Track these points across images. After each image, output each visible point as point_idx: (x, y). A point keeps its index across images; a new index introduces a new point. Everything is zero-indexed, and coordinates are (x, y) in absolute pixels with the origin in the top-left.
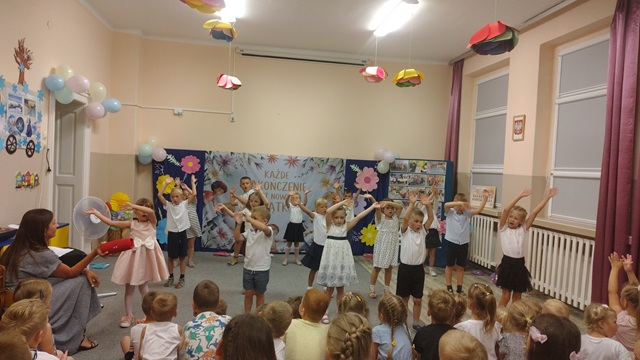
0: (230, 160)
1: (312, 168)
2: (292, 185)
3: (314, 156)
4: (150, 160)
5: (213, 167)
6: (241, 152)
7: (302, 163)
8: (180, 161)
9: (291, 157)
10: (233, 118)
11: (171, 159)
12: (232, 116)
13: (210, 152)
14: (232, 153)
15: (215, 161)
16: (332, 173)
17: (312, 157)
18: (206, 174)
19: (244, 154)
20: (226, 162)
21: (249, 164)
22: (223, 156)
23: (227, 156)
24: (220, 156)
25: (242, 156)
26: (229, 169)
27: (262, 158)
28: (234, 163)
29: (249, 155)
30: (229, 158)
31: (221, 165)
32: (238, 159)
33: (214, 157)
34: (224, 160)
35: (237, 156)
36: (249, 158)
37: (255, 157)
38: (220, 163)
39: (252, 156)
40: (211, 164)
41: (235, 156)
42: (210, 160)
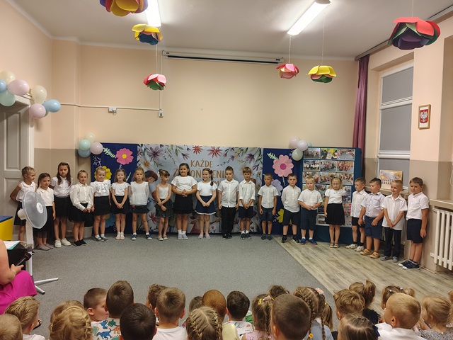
0: (159, 152)
1: (233, 157)
2: (215, 173)
3: (235, 146)
6: (169, 144)
9: (214, 148)
10: (161, 114)
11: (108, 151)
12: (161, 112)
13: (142, 145)
14: (161, 145)
15: (146, 153)
16: (251, 161)
17: (232, 147)
18: (138, 165)
19: (172, 146)
20: (156, 153)
21: (177, 154)
22: (154, 148)
23: (157, 148)
24: (151, 148)
25: (170, 148)
26: (158, 160)
27: (188, 149)
28: (163, 154)
29: (177, 146)
30: (158, 150)
31: (152, 156)
32: (167, 151)
33: (145, 149)
34: (154, 152)
35: (166, 148)
36: (176, 150)
37: (182, 149)
38: (150, 155)
39: (179, 147)
40: (143, 155)
41: (164, 148)
42: (142, 152)
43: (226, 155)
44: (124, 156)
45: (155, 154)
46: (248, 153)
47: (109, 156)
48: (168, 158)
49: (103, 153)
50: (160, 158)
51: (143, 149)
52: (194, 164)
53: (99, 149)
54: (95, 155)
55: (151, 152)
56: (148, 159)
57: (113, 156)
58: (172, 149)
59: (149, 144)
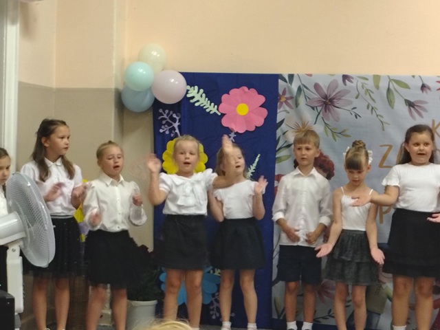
0: (340, 95)
4: (147, 102)
5: (299, 115)
6: (369, 72)
8: (217, 102)
11: (198, 97)
13: (291, 77)
14: (345, 77)
15: (302, 100)
18: (279, 132)
19: (377, 78)
20: (331, 101)
21: (390, 102)
22: (324, 84)
23: (333, 85)
24: (317, 86)
25: (370, 84)
26: (337, 120)
27: (423, 87)
28: (350, 103)
29: (391, 80)
30: (337, 90)
31: (319, 109)
32: (362, 92)
33: (299, 89)
34: (326, 97)
35: (360, 85)
36: (389, 90)
37: (406, 86)
38: (315, 104)
39: (397, 82)
40: (294, 106)
41: (354, 85)
42: (291, 98)
44: (243, 109)
45: (327, 102)
47: (201, 109)
48: (365, 114)
49: (186, 99)
50: (342, 113)
51: (294, 87)
53: (174, 88)
54: (165, 106)
55: (316, 96)
56: (309, 115)
57: (212, 109)
58: (377, 87)
59: (310, 75)
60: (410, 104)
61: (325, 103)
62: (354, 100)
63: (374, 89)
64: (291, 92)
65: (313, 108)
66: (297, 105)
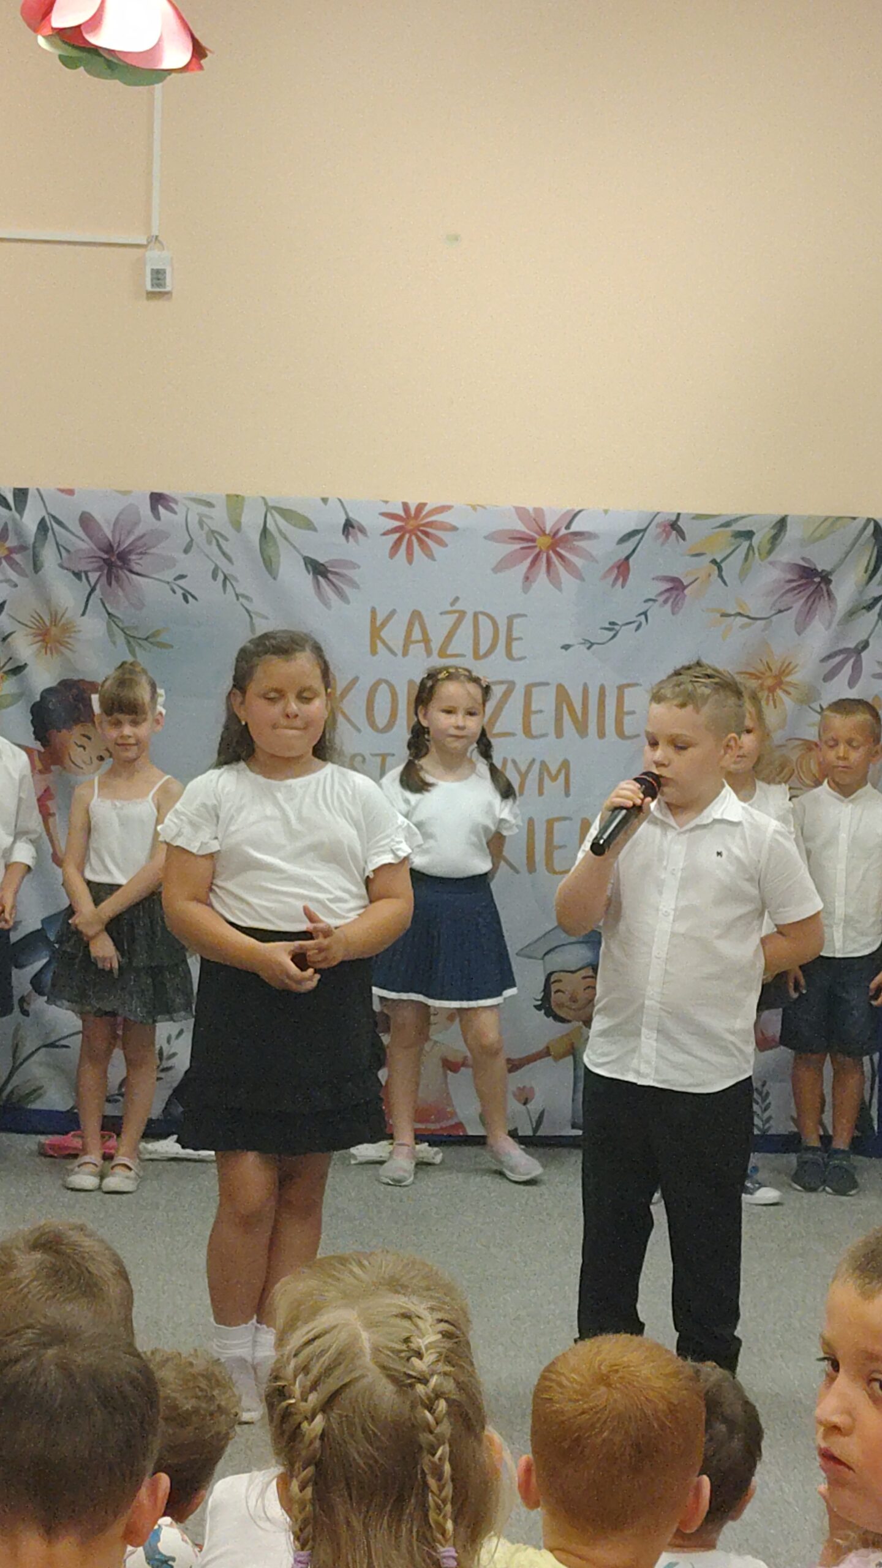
0: (142, 546)
1: (676, 587)
2: (545, 700)
3: (686, 504)
5: (42, 592)
6: (217, 488)
7: (606, 551)
9: (535, 518)
10: (158, 276)
12: (155, 258)
13: (21, 495)
14: (157, 499)
15: (49, 555)
16: (808, 614)
17: (670, 507)
19: (235, 502)
20: (123, 557)
21: (270, 565)
22: (104, 517)
23: (125, 520)
24: (86, 521)
25: (219, 518)
26: (140, 605)
27: (349, 526)
28: (171, 562)
29: (269, 508)
30: (139, 531)
31: (93, 577)
32: (200, 537)
33: (43, 526)
34: (109, 549)
35: (193, 520)
36: (265, 531)
37: (308, 525)
38: (81, 566)
39: (284, 513)
40: (29, 569)
41: (179, 518)
42: (22, 548)
43: (623, 568)
45: (113, 562)
46: (788, 553)
48: (208, 591)
50: (152, 588)
51: (30, 521)
52: (394, 634)
55: (83, 544)
56: (67, 593)
58: (237, 526)
59: (70, 492)
60: (318, 569)
61: (109, 564)
62: (180, 555)
63: (228, 532)
64: (19, 533)
65: (77, 575)
66: (37, 567)
